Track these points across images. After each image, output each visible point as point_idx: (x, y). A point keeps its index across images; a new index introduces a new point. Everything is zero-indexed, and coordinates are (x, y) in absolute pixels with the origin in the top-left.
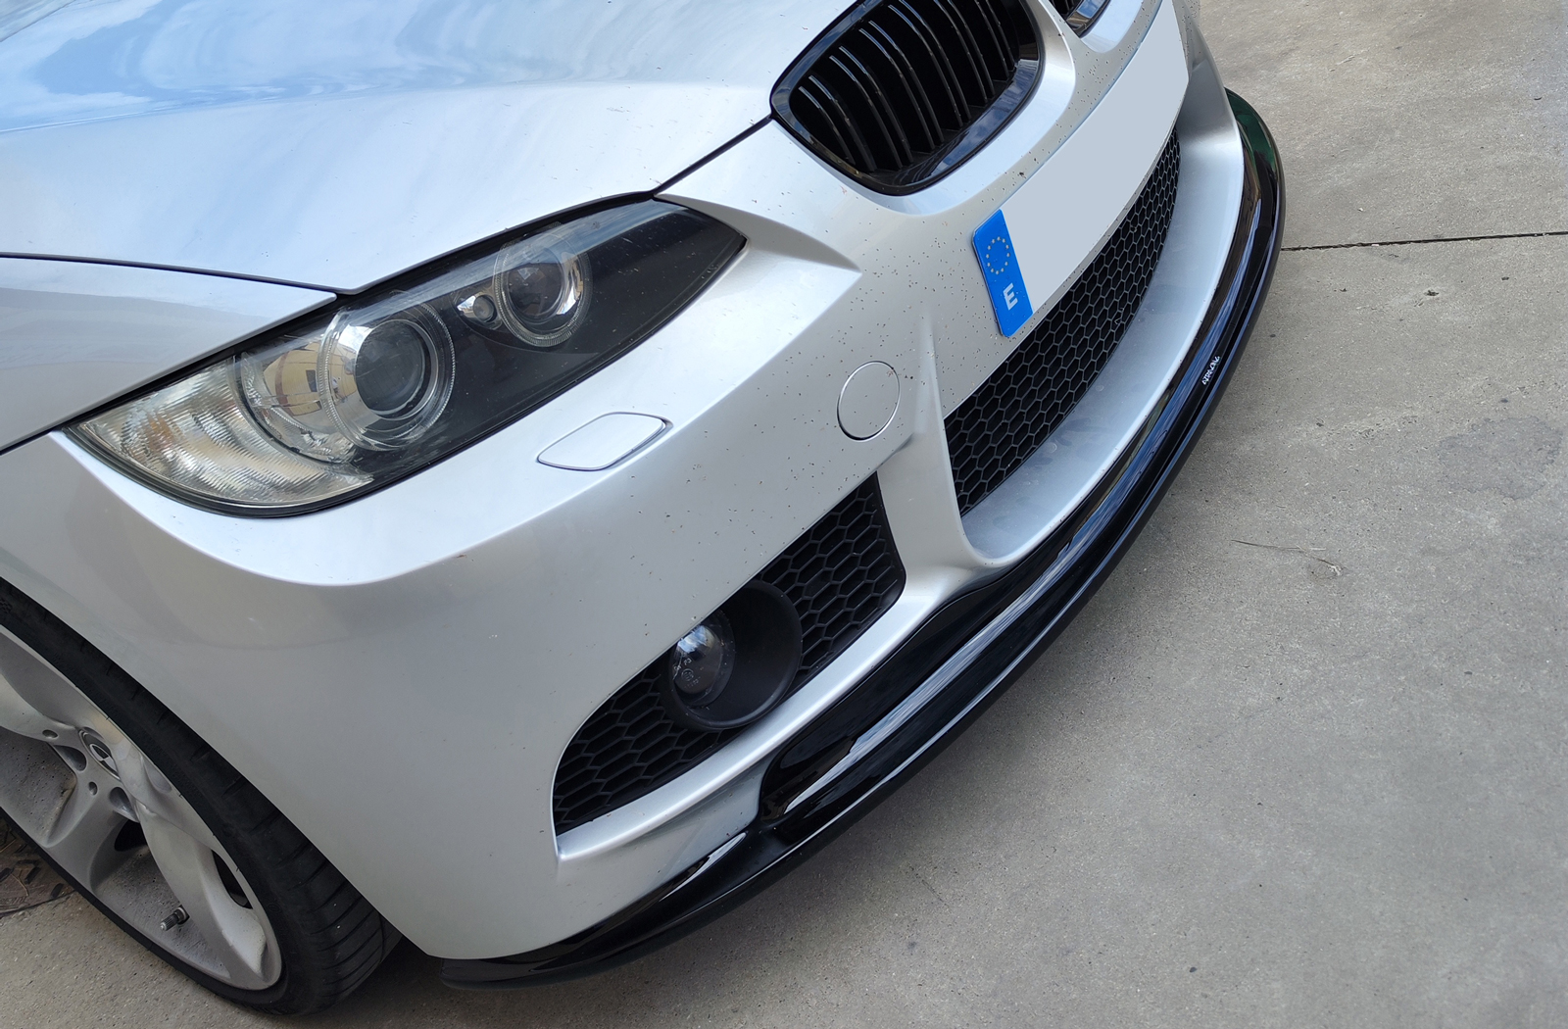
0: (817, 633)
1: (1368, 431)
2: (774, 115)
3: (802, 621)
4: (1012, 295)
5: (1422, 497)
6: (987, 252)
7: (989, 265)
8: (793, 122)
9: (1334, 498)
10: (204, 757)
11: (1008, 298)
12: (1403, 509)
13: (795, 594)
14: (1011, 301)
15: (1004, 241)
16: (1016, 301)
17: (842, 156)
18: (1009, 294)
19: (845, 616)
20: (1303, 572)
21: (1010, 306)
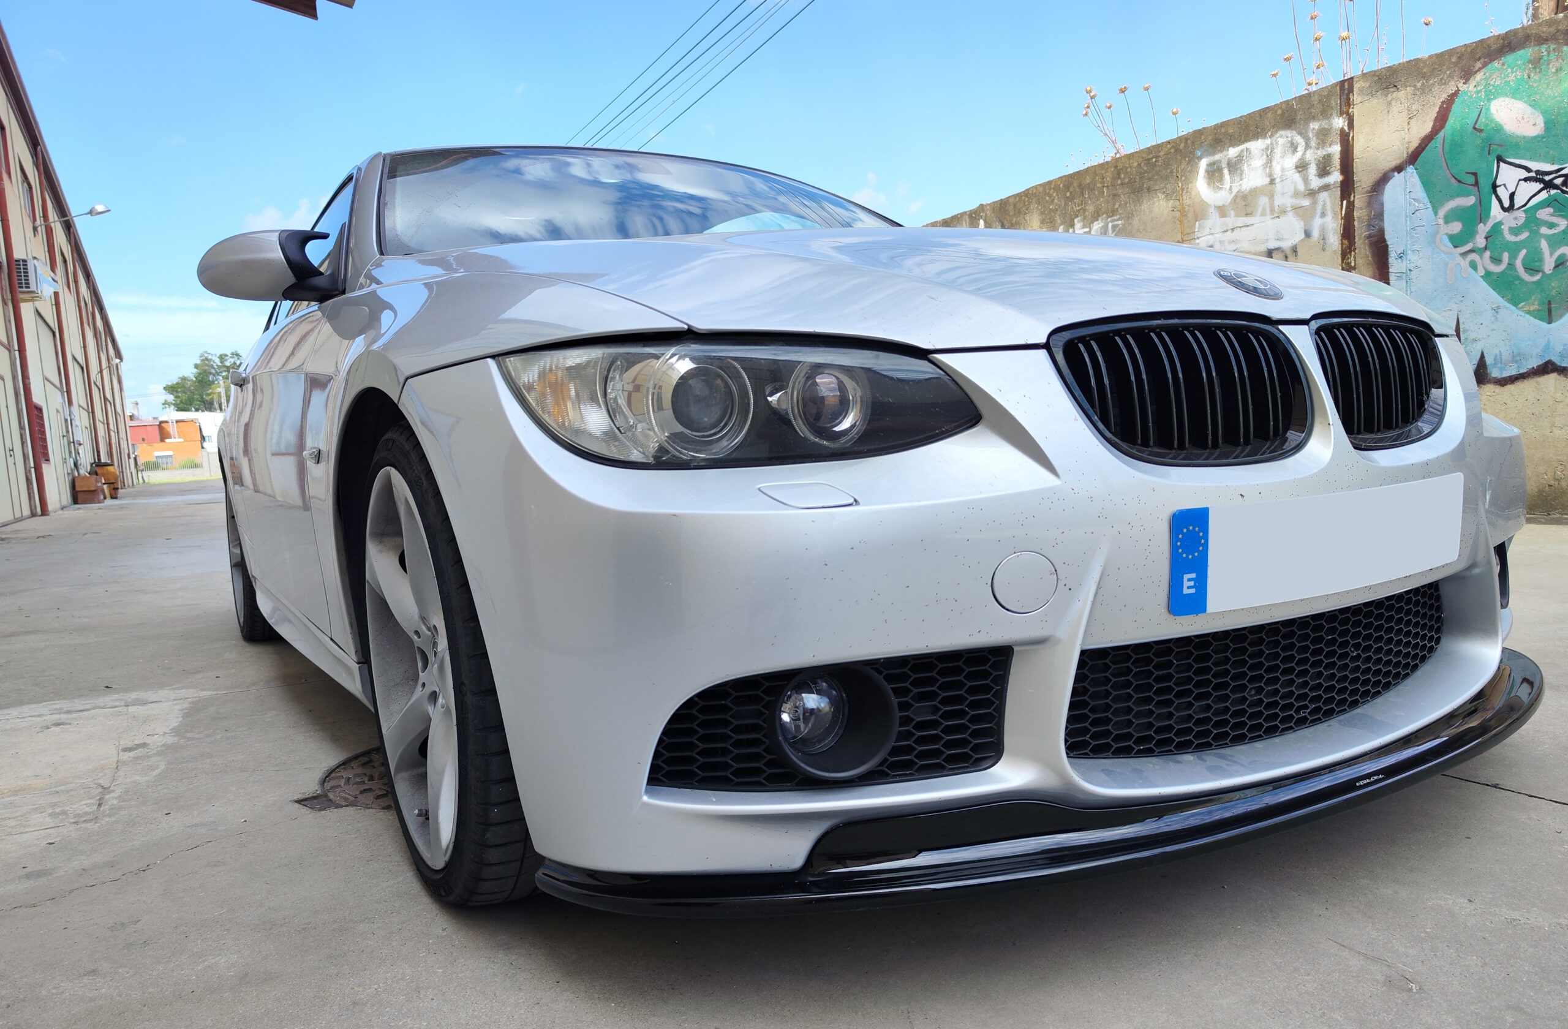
0: (909, 750)
1: (1514, 920)
2: (1046, 346)
3: (899, 732)
4: (1192, 583)
5: (1536, 974)
6: (1182, 533)
7: (1179, 544)
8: (1060, 357)
9: (1447, 946)
10: (472, 625)
11: (1186, 584)
12: (1511, 975)
13: (904, 706)
14: (1189, 588)
15: (1201, 534)
16: (1193, 591)
17: (1092, 406)
18: (1189, 580)
19: (936, 753)
20: (1380, 977)
21: (1186, 591)
